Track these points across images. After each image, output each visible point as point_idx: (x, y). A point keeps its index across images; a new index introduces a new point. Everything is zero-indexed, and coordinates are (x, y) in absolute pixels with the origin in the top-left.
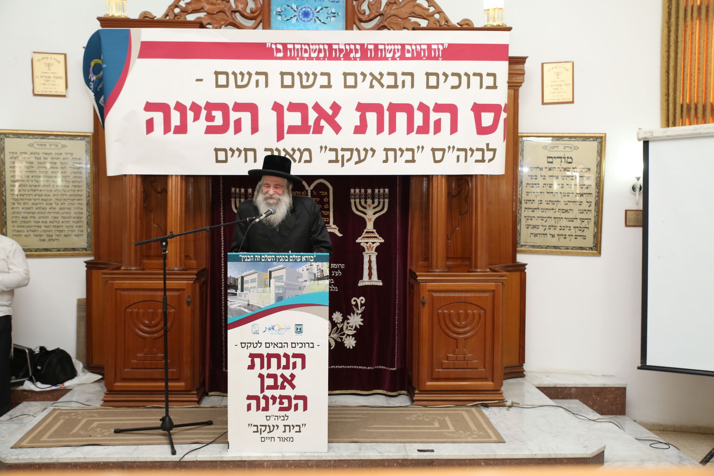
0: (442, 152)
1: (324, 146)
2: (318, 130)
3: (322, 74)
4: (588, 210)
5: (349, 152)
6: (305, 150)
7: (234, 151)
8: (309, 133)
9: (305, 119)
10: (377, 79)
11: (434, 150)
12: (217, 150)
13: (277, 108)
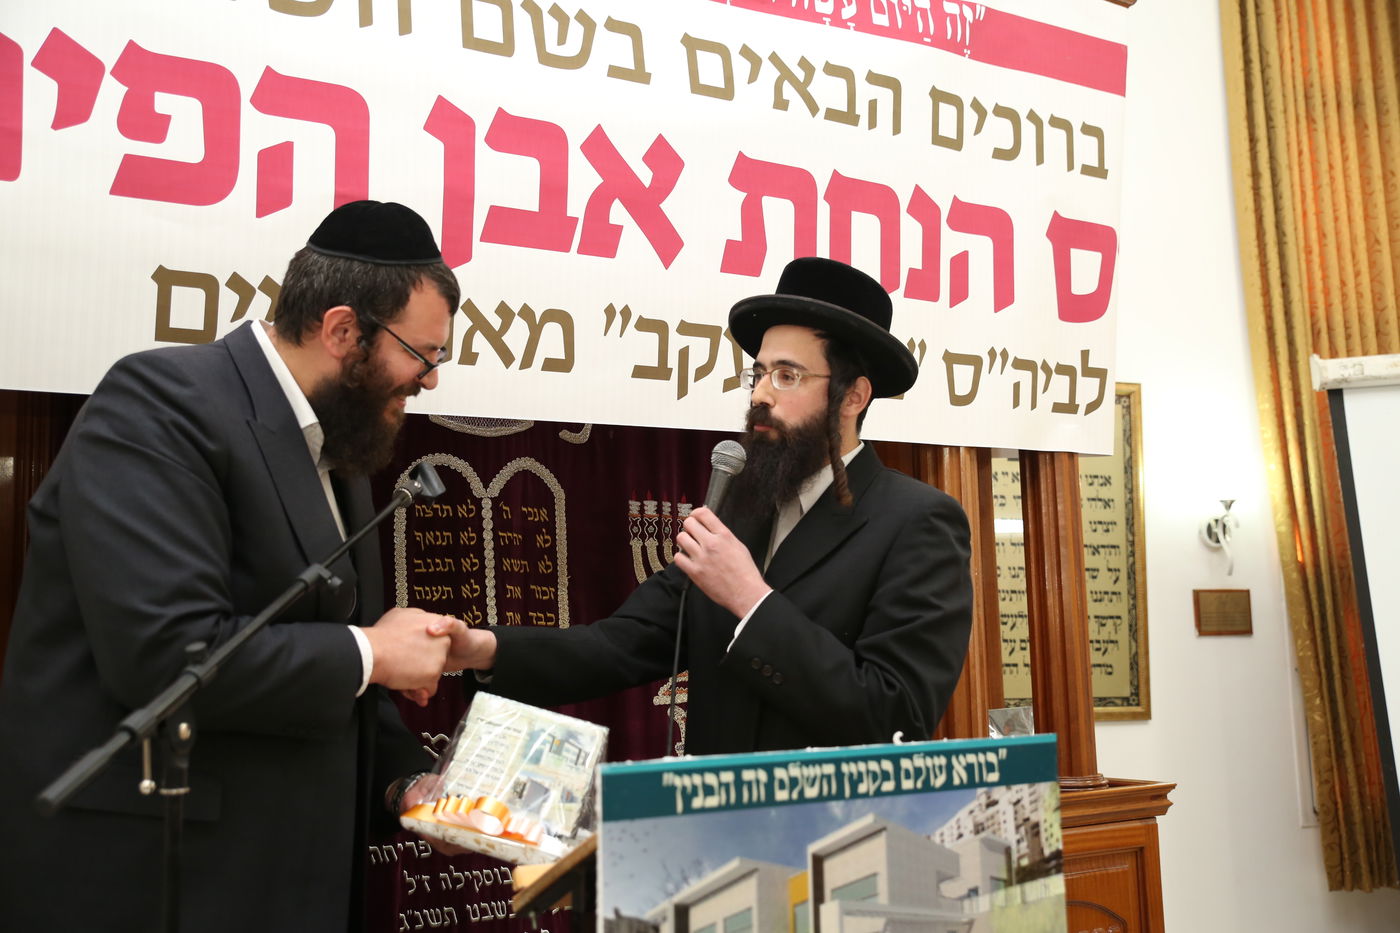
0: (971, 369)
1: (618, 308)
2: (602, 241)
3: (613, 25)
4: (1114, 593)
5: (706, 342)
6: (552, 315)
7: (252, 291)
8: (566, 248)
9: (554, 187)
10: (793, 80)
11: (951, 359)
12: (166, 279)
13: (447, 122)
